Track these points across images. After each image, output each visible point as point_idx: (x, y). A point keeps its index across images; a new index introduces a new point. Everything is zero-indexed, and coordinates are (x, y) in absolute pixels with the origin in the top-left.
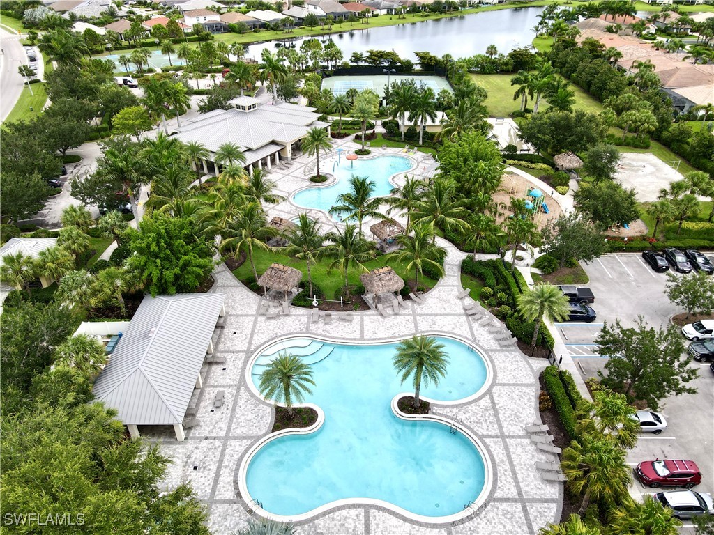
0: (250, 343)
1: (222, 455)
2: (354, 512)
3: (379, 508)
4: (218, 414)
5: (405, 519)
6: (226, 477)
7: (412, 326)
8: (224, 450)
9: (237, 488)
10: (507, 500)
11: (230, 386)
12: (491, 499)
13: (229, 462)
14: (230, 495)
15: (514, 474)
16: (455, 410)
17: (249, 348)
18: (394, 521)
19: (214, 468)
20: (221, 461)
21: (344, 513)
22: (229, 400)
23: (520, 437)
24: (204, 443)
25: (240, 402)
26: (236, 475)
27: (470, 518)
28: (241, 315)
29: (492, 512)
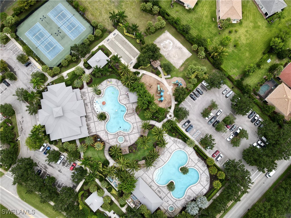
0: (151, 179)
1: (169, 197)
2: (189, 190)
3: (191, 187)
4: (161, 193)
5: (195, 186)
6: (172, 199)
7: (169, 153)
8: (168, 197)
9: (175, 199)
10: (202, 173)
11: (157, 188)
12: (201, 175)
13: (170, 197)
14: (175, 201)
15: (201, 169)
16: (188, 165)
17: (152, 180)
18: (194, 187)
19: (169, 199)
20: (169, 198)
21: (188, 191)
22: (160, 190)
23: (198, 162)
24: (165, 198)
25: (162, 189)
26: (173, 198)
27: (200, 179)
28: (143, 175)
29: (202, 176)
